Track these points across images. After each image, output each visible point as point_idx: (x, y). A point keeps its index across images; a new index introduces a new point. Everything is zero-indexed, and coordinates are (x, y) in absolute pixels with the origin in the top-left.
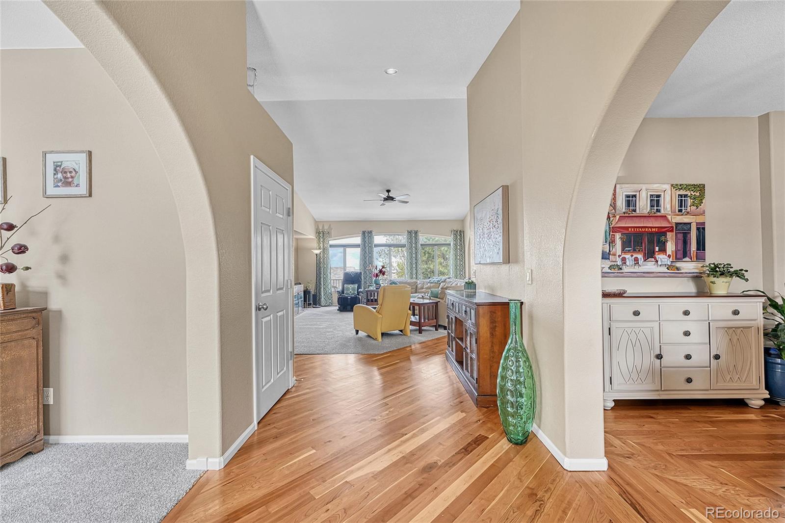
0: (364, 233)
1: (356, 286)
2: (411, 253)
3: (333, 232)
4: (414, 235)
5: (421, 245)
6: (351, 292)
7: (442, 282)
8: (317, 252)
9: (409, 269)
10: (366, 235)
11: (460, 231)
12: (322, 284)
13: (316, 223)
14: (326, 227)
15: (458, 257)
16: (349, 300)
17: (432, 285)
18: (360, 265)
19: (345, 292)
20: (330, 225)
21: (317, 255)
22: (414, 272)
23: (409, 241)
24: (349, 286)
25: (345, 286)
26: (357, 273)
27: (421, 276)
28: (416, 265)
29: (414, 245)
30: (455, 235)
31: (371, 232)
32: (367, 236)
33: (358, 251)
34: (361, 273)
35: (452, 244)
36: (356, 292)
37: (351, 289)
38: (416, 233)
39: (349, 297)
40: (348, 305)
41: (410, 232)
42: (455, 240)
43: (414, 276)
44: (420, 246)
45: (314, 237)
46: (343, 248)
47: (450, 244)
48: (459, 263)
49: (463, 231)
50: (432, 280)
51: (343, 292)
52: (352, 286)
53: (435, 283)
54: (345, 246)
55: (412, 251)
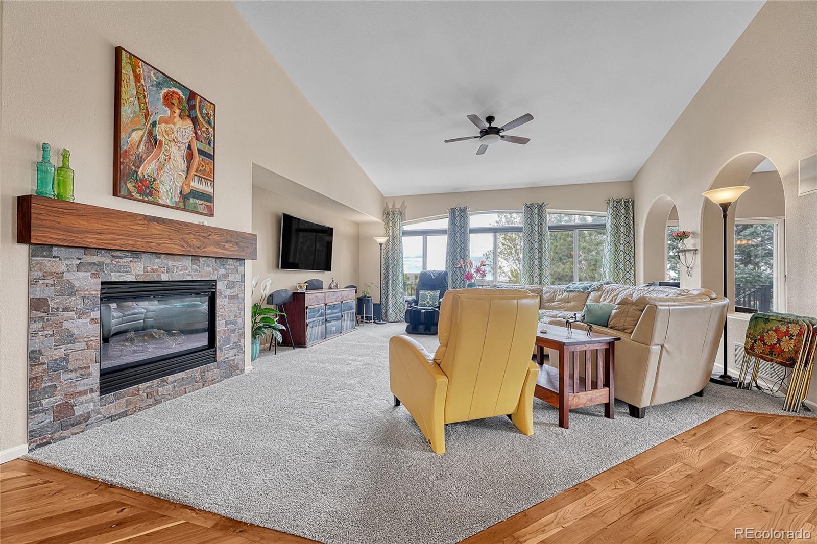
0: (453, 211)
1: (438, 293)
2: (531, 242)
3: (408, 213)
4: (536, 211)
5: (550, 228)
6: (428, 303)
7: (594, 290)
8: (382, 240)
9: (527, 267)
10: (457, 213)
11: (627, 201)
12: (390, 288)
13: (383, 199)
14: (398, 206)
15: (622, 247)
16: (422, 316)
17: (572, 294)
18: (447, 261)
19: (420, 302)
20: (403, 202)
21: (381, 245)
22: (537, 272)
23: (529, 221)
24: (427, 293)
25: (421, 292)
26: (440, 273)
27: (548, 280)
28: (540, 262)
29: (536, 228)
30: (616, 208)
31: (465, 209)
32: (458, 217)
33: (444, 239)
34: (446, 273)
35: (608, 225)
36: (437, 303)
37: (429, 298)
38: (541, 207)
39: (424, 311)
40: (421, 323)
41: (529, 207)
42: (616, 216)
43: (536, 280)
44: (547, 229)
45: (379, 220)
46: (422, 237)
47: (605, 225)
48: (622, 257)
49: (633, 201)
50: (572, 287)
51: (416, 302)
52: (432, 293)
53: (578, 291)
54: (424, 233)
55: (533, 238)
